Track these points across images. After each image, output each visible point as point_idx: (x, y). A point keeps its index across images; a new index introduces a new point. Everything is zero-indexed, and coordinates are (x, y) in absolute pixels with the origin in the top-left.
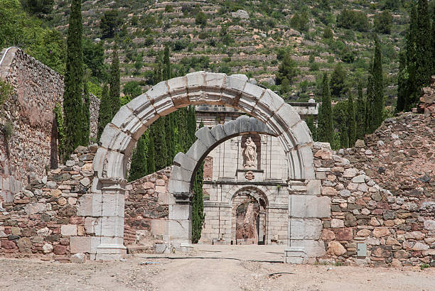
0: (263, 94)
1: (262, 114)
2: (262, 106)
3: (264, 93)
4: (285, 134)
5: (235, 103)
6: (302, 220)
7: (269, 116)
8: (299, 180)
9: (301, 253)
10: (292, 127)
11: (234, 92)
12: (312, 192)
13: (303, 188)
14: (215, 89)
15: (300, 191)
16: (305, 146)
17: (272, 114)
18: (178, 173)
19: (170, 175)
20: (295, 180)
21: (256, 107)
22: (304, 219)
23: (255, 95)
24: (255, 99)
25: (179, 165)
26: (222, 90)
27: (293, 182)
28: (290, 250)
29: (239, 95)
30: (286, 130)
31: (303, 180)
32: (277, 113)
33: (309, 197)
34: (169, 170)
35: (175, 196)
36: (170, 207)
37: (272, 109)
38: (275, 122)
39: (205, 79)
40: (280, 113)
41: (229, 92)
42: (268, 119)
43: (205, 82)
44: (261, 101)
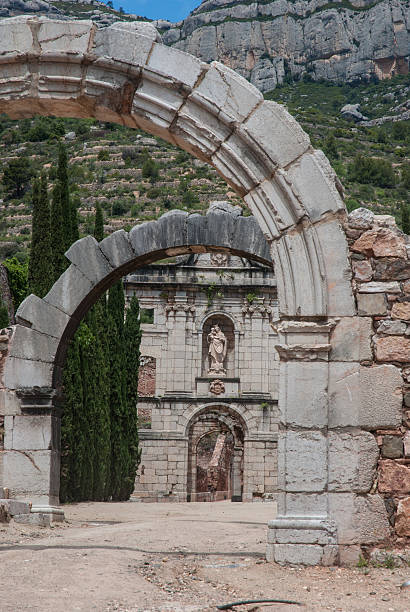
0: (202, 76)
1: (201, 132)
2: (200, 106)
3: (204, 72)
4: (267, 187)
5: (123, 101)
6: (318, 435)
7: (220, 137)
8: (307, 319)
9: (318, 534)
10: (286, 168)
11: (119, 72)
12: (347, 354)
13: (320, 342)
14: (66, 62)
15: (312, 351)
16: (324, 220)
17: (231, 130)
18: (25, 343)
19: (9, 347)
20: (297, 318)
21: (185, 112)
22: (325, 431)
23: (180, 78)
24: (180, 90)
25: (29, 324)
26: (86, 63)
27: (292, 323)
28: (287, 522)
29: (135, 78)
30: (271, 175)
31: (322, 319)
32: (242, 128)
33: (338, 369)
34: (6, 337)
35: (19, 395)
36: (8, 422)
37: (228, 115)
38: (237, 154)
39: (35, 35)
40: (253, 127)
41: (107, 69)
42: (220, 147)
43: (37, 43)
44: (196, 94)
